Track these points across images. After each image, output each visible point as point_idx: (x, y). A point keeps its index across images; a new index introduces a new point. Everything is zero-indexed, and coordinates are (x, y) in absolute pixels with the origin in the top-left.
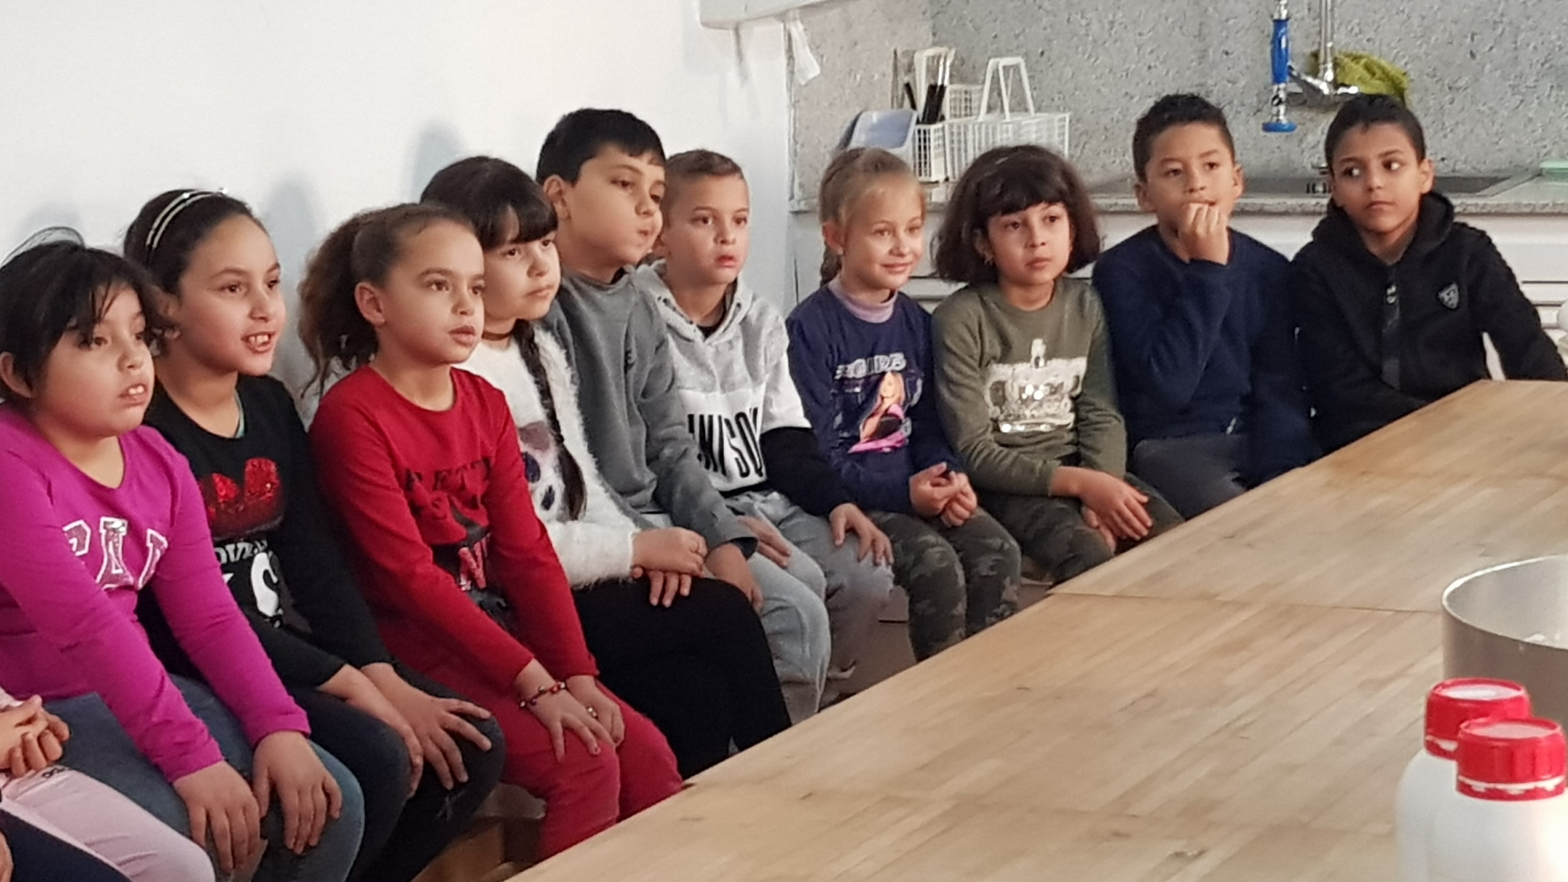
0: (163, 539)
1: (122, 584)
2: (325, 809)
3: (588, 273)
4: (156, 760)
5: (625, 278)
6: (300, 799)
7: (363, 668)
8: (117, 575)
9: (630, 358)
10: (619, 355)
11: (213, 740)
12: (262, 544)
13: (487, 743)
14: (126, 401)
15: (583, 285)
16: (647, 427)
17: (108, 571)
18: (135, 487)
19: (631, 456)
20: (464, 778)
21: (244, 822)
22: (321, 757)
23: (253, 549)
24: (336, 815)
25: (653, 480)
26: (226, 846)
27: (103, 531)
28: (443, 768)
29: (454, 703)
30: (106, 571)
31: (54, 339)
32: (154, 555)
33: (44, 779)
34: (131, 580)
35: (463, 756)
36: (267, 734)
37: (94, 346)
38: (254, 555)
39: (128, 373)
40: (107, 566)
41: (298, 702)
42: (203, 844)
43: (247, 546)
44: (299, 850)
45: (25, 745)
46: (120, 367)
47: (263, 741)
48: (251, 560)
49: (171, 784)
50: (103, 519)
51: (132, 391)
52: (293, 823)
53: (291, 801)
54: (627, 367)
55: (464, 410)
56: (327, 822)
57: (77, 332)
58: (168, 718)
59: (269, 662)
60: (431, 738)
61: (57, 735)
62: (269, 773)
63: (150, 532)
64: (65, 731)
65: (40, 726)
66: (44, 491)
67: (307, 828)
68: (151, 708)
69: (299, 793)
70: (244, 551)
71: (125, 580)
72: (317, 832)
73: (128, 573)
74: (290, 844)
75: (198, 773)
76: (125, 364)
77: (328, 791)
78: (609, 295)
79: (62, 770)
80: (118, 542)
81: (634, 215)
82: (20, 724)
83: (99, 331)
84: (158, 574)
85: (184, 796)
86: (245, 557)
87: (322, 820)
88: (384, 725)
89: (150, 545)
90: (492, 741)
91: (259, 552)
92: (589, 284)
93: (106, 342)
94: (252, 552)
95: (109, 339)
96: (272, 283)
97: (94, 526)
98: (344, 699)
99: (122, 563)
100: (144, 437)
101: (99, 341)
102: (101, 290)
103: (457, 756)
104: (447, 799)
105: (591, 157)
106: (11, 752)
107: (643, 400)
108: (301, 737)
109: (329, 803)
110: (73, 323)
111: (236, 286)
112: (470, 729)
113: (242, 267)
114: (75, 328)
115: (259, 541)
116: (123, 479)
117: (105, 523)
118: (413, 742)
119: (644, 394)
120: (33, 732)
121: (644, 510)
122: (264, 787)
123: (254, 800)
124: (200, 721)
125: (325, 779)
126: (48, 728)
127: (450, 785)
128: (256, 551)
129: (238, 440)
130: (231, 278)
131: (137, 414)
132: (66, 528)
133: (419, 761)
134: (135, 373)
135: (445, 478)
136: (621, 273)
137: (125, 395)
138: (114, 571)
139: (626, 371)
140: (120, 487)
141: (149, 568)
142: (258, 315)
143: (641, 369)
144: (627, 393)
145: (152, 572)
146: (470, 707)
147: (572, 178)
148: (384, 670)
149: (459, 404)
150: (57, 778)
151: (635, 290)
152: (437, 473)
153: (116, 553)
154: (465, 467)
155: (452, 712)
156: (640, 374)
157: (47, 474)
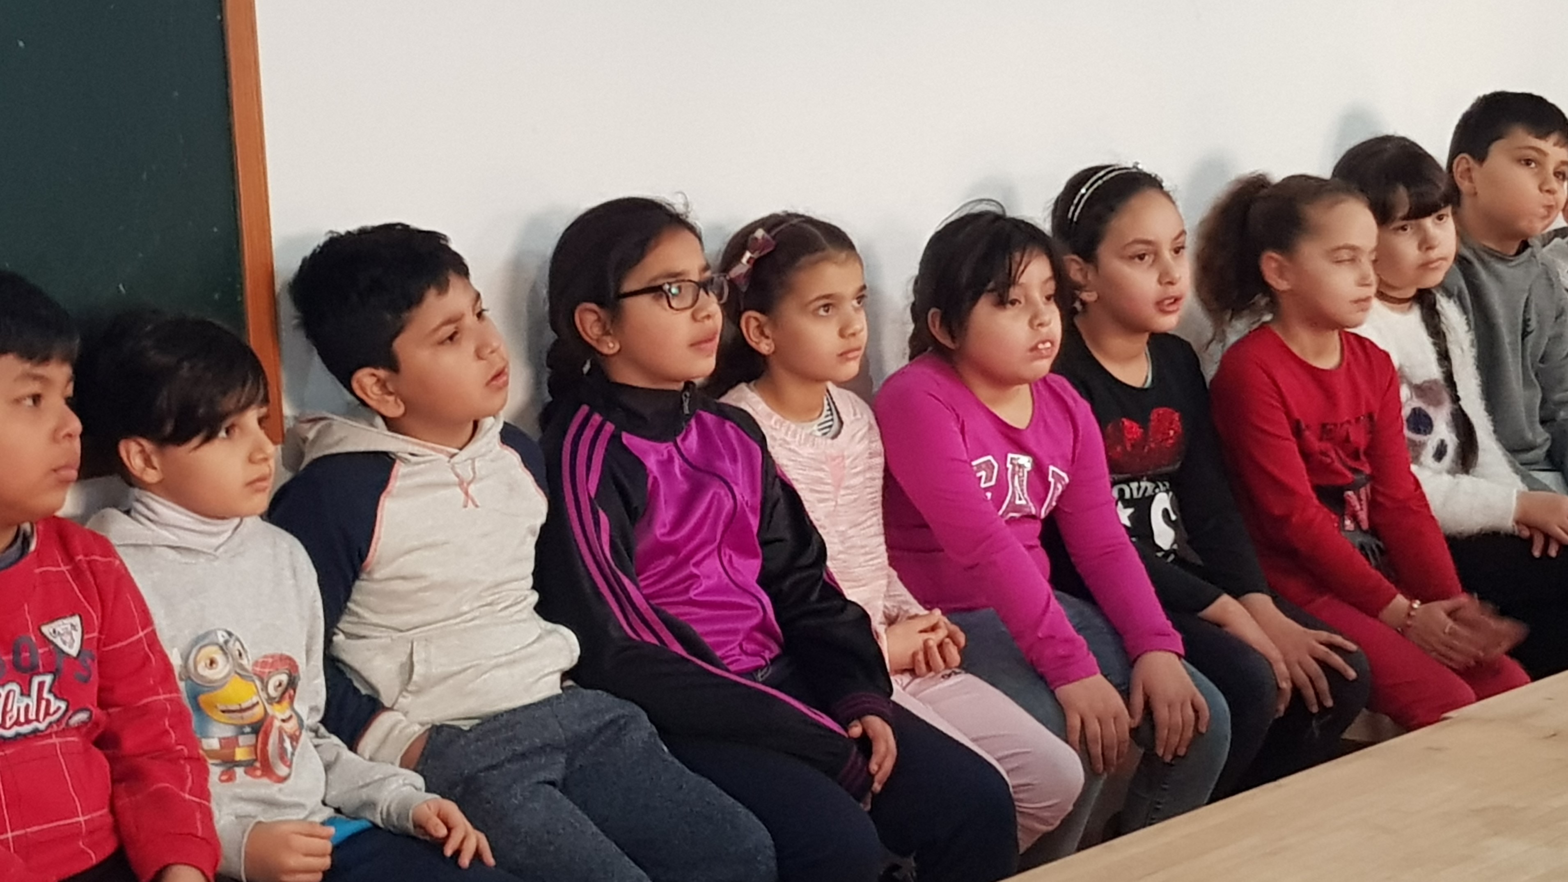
0: (1064, 475)
1: (1025, 514)
2: (1193, 723)
3: (1491, 245)
4: (1040, 670)
5: (1529, 250)
6: (1169, 712)
7: (1242, 598)
8: (1021, 506)
9: (1528, 326)
10: (1517, 324)
11: (1091, 655)
12: (1164, 485)
13: (1352, 674)
14: (1035, 353)
15: (1486, 257)
16: (1543, 388)
17: (1012, 502)
18: (1041, 429)
19: (1523, 415)
20: (1329, 703)
21: (1114, 732)
22: (1191, 675)
23: (1155, 488)
24: (1203, 730)
25: (1547, 439)
26: (1097, 750)
27: (1009, 466)
28: (1310, 693)
29: (1324, 635)
30: (1010, 502)
31: (975, 300)
32: (1056, 489)
33: (942, 680)
34: (1034, 511)
35: (1330, 683)
36: (1146, 651)
37: (1009, 306)
38: (1155, 494)
39: (1037, 330)
40: (1011, 497)
41: (1174, 626)
42: (1078, 748)
43: (1150, 486)
44: (1168, 758)
45: (926, 649)
46: (1031, 323)
47: (1140, 659)
48: (1152, 498)
49: (1052, 692)
50: (1010, 456)
51: (1041, 346)
52: (1162, 733)
53: (1162, 713)
54: (1525, 334)
55: (1349, 368)
56: (1194, 736)
57: (995, 294)
58: (1053, 634)
59: (1153, 589)
60: (1300, 664)
61: (956, 643)
62: (1144, 688)
63: (1052, 468)
64: (962, 638)
65: (941, 634)
66: (956, 429)
67: (1175, 739)
68: (1038, 624)
69: (1169, 706)
70: (1146, 488)
71: (1027, 510)
72: (1185, 743)
73: (1031, 504)
74: (1160, 752)
75: (1077, 683)
76: (1035, 323)
77: (1196, 708)
78: (1513, 267)
79: (959, 673)
80: (1023, 476)
81: (1537, 191)
82: (921, 632)
83: (1014, 293)
84: (1060, 506)
85: (1062, 702)
86: (1147, 495)
87: (1190, 733)
88: (1255, 650)
89: (1051, 479)
90: (1356, 671)
91: (1160, 491)
92: (1493, 256)
93: (1020, 302)
94: (1154, 491)
95: (1023, 300)
96: (1177, 251)
97: (1003, 461)
98: (1219, 625)
99: (1026, 495)
100: (1053, 384)
101: (1013, 302)
102: (1017, 256)
103: (1324, 684)
104: (1314, 722)
105: (1499, 137)
106: (914, 655)
107: (1541, 365)
108: (1174, 657)
109: (1197, 718)
110: (991, 285)
111: (1144, 255)
112: (1337, 660)
113: (1150, 238)
114: (992, 291)
115: (1162, 482)
116: (1031, 421)
117: (1012, 459)
118: (1281, 668)
119: (1543, 360)
120: (934, 639)
121: (1533, 467)
122: (1138, 700)
123: (1126, 712)
124: (1081, 637)
125: (1194, 695)
126: (948, 636)
127: (1315, 709)
128: (1157, 490)
129: (1147, 389)
130: (1140, 248)
131: (1044, 366)
132: (974, 463)
133: (1286, 685)
134: (1044, 330)
135: (1331, 430)
136: (1525, 245)
137: (1035, 348)
138: (1018, 502)
139: (1523, 339)
140: (1027, 427)
141: (1051, 500)
142: (1166, 279)
143: (1540, 336)
144: (1523, 357)
145: (1054, 504)
146: (1338, 639)
147: (1481, 157)
148: (1262, 601)
149: (1345, 364)
150: (954, 680)
151: (1537, 262)
152: (1324, 426)
153: (1021, 485)
154: (1349, 422)
155: (1322, 643)
156: (1538, 342)
157: (961, 414)
